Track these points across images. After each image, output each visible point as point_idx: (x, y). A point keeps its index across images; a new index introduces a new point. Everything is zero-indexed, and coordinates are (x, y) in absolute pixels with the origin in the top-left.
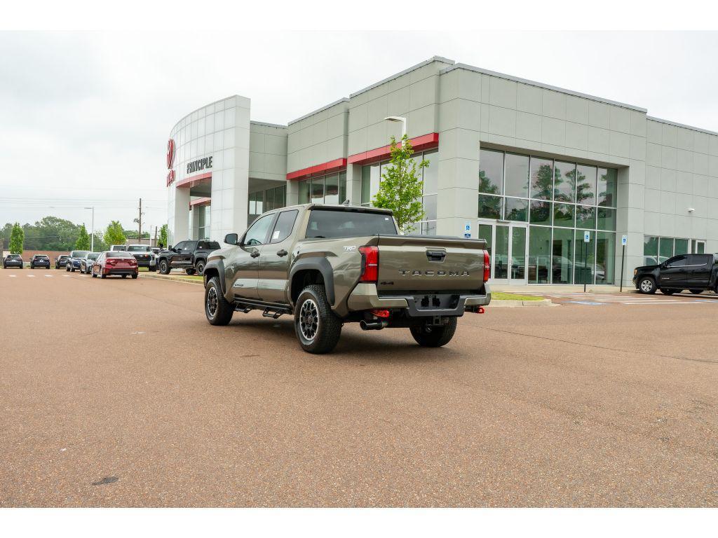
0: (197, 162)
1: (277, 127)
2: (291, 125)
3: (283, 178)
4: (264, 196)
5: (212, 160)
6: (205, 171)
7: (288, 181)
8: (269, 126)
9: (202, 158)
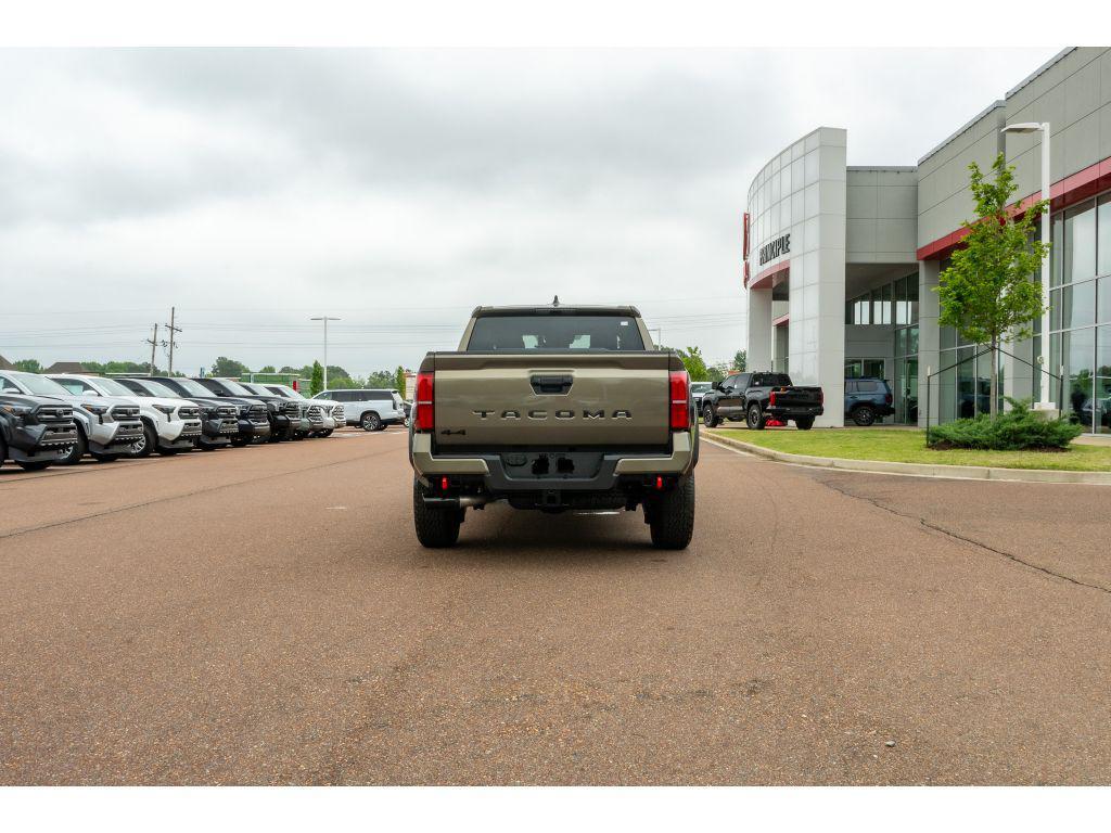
0: (771, 246)
1: (898, 171)
2: (921, 163)
3: (911, 259)
4: (892, 293)
5: (789, 239)
6: (782, 258)
7: (921, 263)
8: (884, 170)
9: (777, 238)
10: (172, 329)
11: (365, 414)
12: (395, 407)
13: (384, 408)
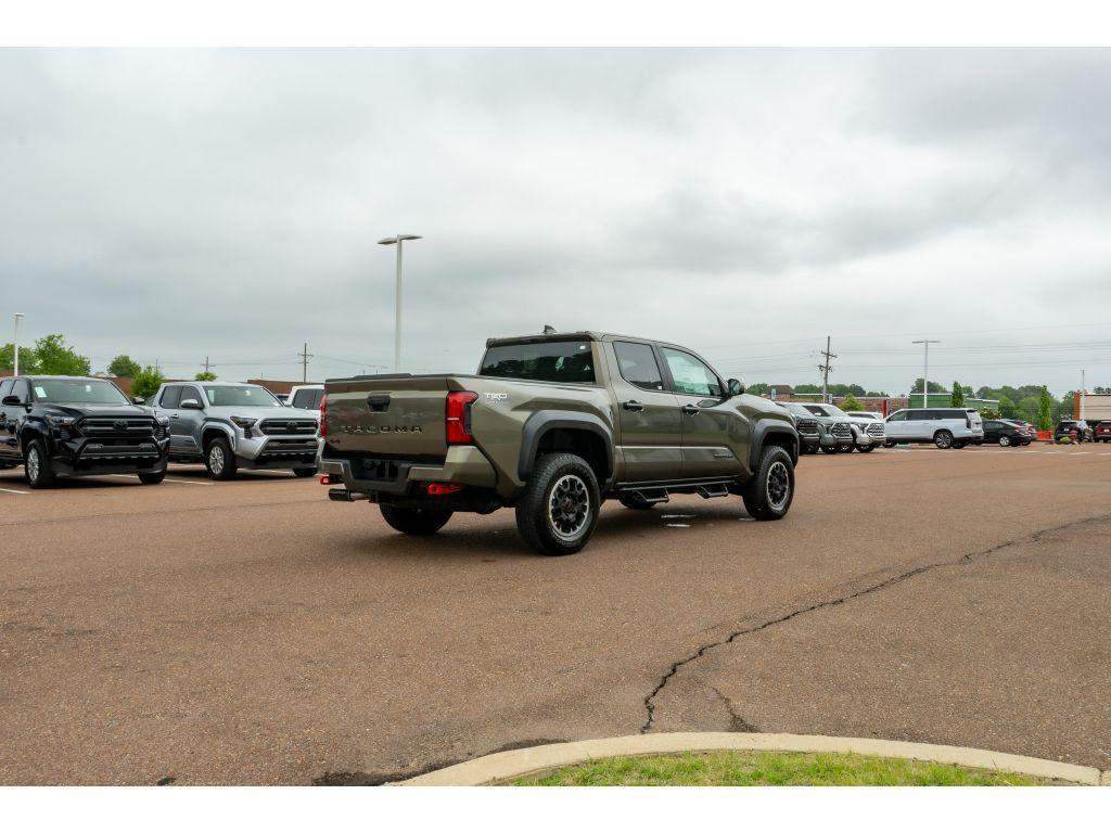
10: (828, 355)
11: (938, 432)
12: (968, 426)
13: (957, 427)
